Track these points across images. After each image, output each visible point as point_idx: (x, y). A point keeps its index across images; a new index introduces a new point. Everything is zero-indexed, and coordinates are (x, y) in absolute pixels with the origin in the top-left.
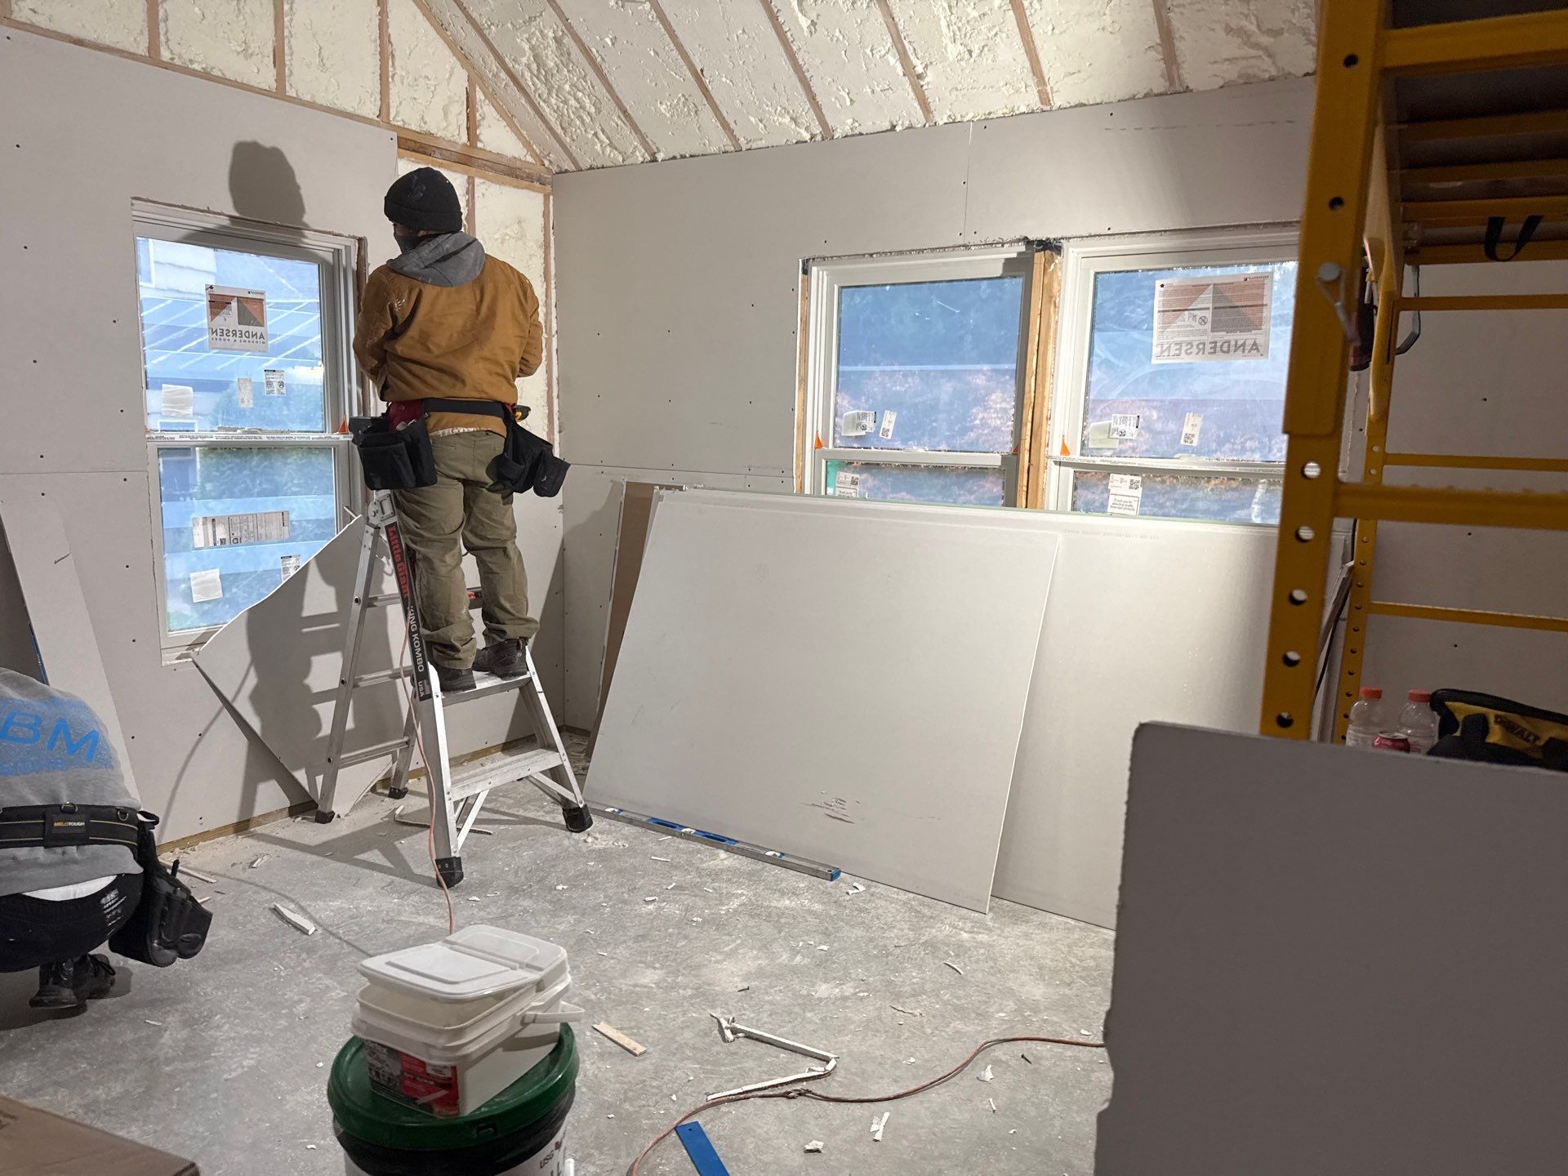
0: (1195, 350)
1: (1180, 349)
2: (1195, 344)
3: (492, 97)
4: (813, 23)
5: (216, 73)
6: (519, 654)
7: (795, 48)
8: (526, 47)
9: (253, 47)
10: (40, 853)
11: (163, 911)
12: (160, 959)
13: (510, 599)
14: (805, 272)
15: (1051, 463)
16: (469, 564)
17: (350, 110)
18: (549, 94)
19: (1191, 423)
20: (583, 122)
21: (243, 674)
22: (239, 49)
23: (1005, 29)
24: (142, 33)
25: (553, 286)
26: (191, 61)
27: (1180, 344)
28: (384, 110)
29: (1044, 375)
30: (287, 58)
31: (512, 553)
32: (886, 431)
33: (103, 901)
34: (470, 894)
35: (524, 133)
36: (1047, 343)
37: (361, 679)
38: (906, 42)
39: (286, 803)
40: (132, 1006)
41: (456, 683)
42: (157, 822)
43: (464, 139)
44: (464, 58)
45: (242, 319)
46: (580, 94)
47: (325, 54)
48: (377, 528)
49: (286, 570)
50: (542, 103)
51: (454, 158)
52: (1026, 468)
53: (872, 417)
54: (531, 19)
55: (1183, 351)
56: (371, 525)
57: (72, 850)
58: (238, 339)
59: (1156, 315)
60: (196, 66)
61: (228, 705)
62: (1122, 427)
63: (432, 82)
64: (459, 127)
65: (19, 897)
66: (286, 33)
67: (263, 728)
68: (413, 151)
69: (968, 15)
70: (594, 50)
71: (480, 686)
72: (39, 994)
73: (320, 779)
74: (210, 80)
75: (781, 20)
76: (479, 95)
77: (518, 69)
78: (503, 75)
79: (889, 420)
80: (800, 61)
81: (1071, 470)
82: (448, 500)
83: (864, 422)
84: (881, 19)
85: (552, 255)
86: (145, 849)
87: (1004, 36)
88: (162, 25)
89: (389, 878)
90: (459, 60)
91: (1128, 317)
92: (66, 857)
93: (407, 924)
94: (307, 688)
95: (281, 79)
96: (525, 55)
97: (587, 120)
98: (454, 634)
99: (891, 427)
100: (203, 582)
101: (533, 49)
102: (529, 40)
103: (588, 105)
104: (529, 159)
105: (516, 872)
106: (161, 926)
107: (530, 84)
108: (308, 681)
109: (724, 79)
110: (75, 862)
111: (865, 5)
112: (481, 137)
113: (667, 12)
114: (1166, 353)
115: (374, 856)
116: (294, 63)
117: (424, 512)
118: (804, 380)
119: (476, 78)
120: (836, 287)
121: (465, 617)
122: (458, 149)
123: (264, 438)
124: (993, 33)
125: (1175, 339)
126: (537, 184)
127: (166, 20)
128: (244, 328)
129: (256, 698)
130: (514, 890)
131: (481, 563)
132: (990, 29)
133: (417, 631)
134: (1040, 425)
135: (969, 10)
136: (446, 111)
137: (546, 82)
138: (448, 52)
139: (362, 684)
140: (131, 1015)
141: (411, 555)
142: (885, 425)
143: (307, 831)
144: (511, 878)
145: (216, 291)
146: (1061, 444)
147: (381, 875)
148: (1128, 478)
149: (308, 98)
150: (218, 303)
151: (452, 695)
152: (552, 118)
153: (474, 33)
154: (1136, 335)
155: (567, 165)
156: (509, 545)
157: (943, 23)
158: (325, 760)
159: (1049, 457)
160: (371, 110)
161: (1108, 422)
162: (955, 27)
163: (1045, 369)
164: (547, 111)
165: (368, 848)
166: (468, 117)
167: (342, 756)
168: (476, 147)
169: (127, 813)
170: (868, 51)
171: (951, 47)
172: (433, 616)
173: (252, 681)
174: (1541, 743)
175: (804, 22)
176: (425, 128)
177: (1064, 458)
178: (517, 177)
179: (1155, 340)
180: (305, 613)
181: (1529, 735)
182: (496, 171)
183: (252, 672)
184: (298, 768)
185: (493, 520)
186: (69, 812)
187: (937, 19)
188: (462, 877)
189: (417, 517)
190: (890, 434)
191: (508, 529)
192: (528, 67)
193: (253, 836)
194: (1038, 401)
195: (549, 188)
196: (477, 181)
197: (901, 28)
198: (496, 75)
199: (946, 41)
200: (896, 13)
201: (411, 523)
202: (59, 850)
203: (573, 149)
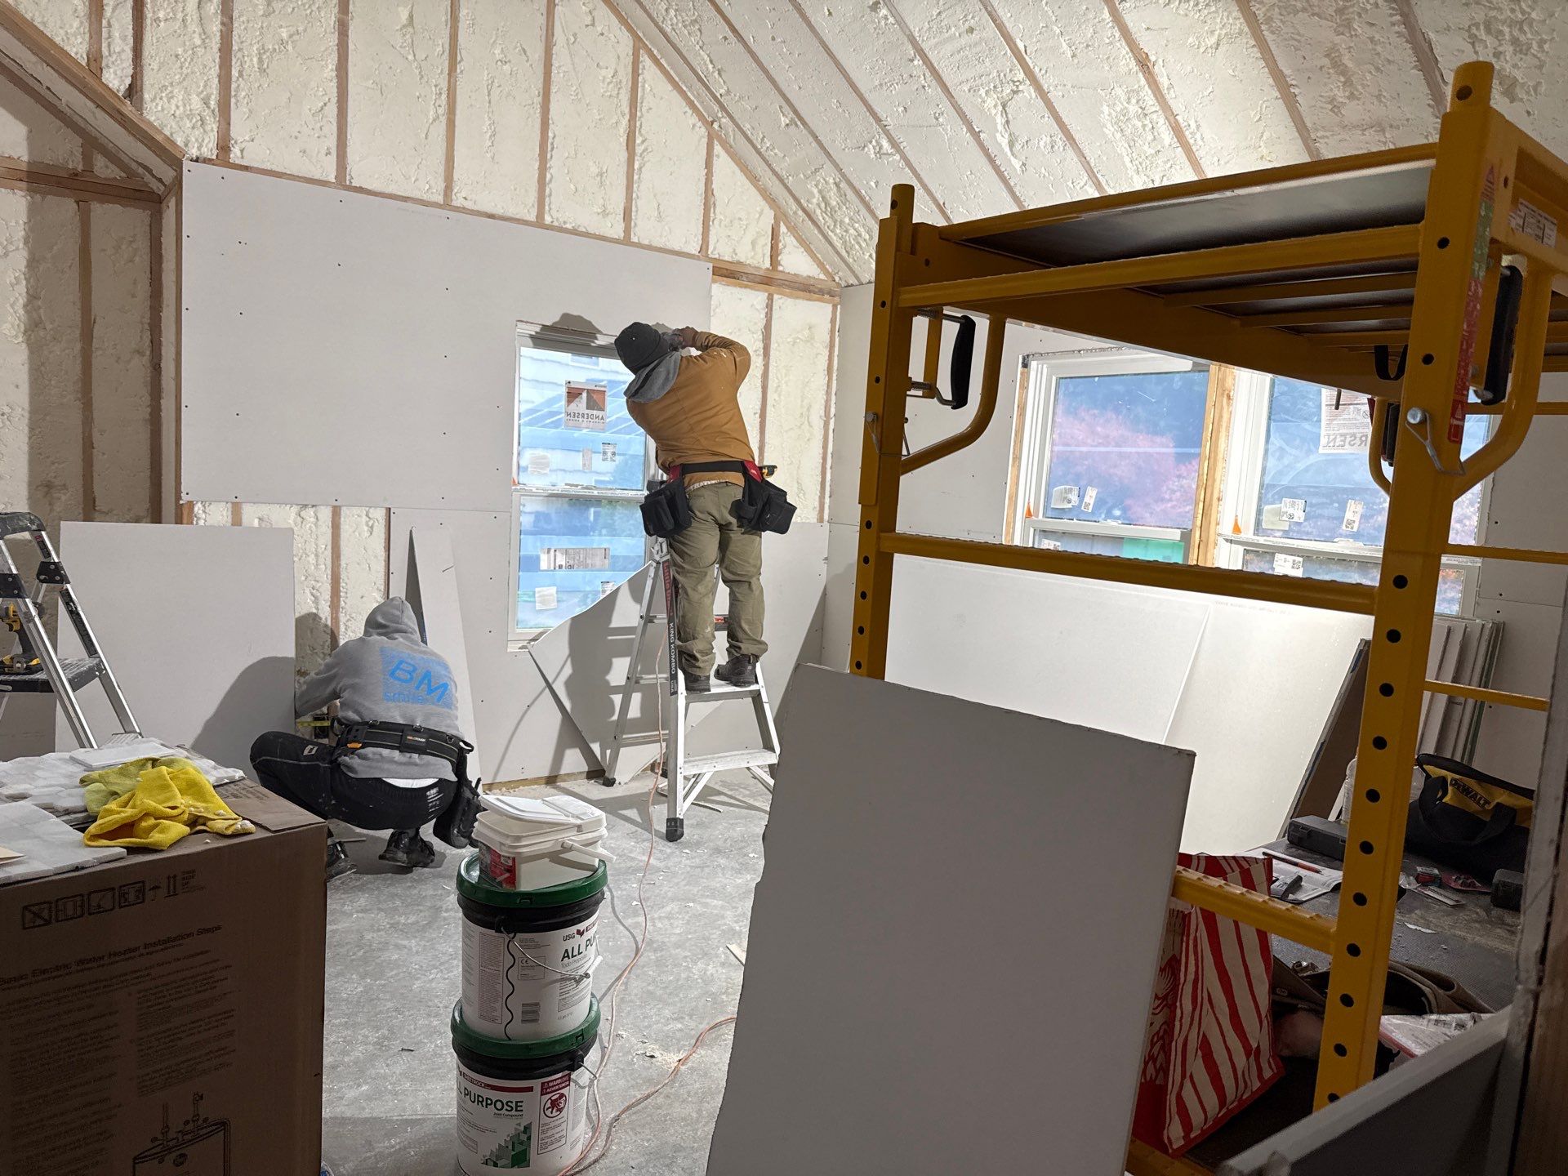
0: (1358, 441)
1: (1344, 441)
2: (1359, 435)
3: (793, 229)
4: (1024, 164)
5: (582, 229)
6: (750, 667)
7: (1012, 184)
8: (815, 191)
9: (610, 208)
10: (396, 753)
11: (464, 810)
12: (457, 843)
13: (750, 623)
14: (1025, 365)
15: (1221, 540)
16: (723, 591)
17: (677, 248)
18: (835, 225)
19: (1353, 509)
20: (860, 246)
21: (562, 663)
22: (599, 211)
23: (1178, 162)
24: (533, 206)
25: (835, 377)
26: (565, 223)
27: (1344, 435)
28: (704, 247)
29: (1215, 459)
30: (633, 214)
31: (754, 587)
32: (1087, 505)
33: (428, 793)
34: (685, 848)
35: (819, 256)
36: (1219, 432)
37: (642, 678)
38: (1099, 176)
39: (586, 769)
40: (440, 876)
41: (696, 685)
42: (472, 751)
43: (767, 264)
44: (772, 201)
45: (591, 405)
46: (857, 225)
47: (662, 209)
48: (658, 563)
49: (604, 591)
50: (830, 233)
51: (757, 280)
52: (1197, 545)
53: (1076, 492)
54: (817, 170)
55: (1347, 443)
56: (654, 560)
57: (416, 756)
58: (585, 420)
59: (1324, 408)
60: (568, 226)
61: (549, 686)
62: (1291, 511)
63: (745, 223)
64: (764, 255)
65: (379, 780)
66: (634, 195)
67: (572, 709)
68: (726, 277)
69: (1145, 152)
70: (863, 192)
71: (714, 691)
72: (385, 852)
73: (608, 752)
74: (576, 235)
75: (998, 162)
76: (783, 229)
77: (811, 207)
78: (800, 212)
79: (1091, 495)
80: (1017, 193)
81: (1241, 549)
82: (706, 541)
83: (1070, 496)
84: (1075, 159)
85: (836, 353)
86: (460, 767)
87: (1178, 167)
88: (547, 199)
89: (634, 828)
90: (767, 202)
91: (1300, 410)
92: (412, 760)
93: (633, 859)
94: (607, 682)
95: (627, 230)
96: (814, 197)
97: (864, 245)
98: (696, 647)
99: (1092, 502)
100: (544, 596)
101: (820, 192)
102: (816, 186)
103: (863, 233)
104: (822, 277)
105: (726, 840)
106: (461, 820)
107: (821, 218)
108: (608, 677)
109: (961, 210)
110: (416, 765)
111: (1062, 149)
112: (782, 262)
113: (912, 161)
114: (1331, 444)
115: (632, 813)
116: (638, 218)
117: (686, 550)
118: (1018, 458)
119: (780, 216)
120: (1054, 378)
121: (710, 635)
122: (761, 273)
123: (595, 493)
124: (1169, 165)
125: (1341, 431)
126: (827, 297)
127: (550, 195)
128: (590, 412)
129: (568, 684)
130: (718, 851)
131: (732, 594)
132: (1165, 163)
133: (674, 643)
134: (1211, 505)
135: (1146, 147)
136: (754, 243)
137: (832, 217)
138: (760, 198)
139: (642, 682)
140: (436, 881)
141: (675, 582)
142: (1087, 499)
143: (597, 791)
144: (720, 843)
145: (572, 385)
146: (1233, 523)
147: (630, 826)
148: (1291, 558)
149: (646, 242)
150: (573, 394)
151: (694, 695)
152: (838, 244)
153: (777, 182)
154: (1307, 426)
155: (852, 281)
156: (753, 581)
157: (1127, 160)
158: (612, 739)
159: (1220, 535)
160: (694, 248)
161: (1278, 506)
162: (1137, 162)
163: (1216, 454)
164: (834, 239)
165: (630, 807)
166: (772, 247)
167: (624, 736)
168: (777, 271)
169: (454, 740)
170: (1070, 183)
171: (1136, 177)
172: (685, 632)
173: (568, 671)
174: (1489, 807)
175: (1017, 164)
176: (736, 258)
177: (1234, 537)
178: (810, 292)
179: (1323, 432)
180: (614, 624)
181: (1480, 799)
182: (792, 288)
183: (569, 663)
184: (594, 741)
185: (741, 560)
186: (417, 731)
187: (1121, 157)
188: (682, 835)
189: (681, 554)
190: (1091, 507)
191: (755, 566)
192: (819, 205)
193: (558, 788)
194: (1209, 483)
195: (837, 299)
196: (776, 297)
197: (1092, 165)
198: (795, 213)
199: (1131, 172)
200: (1087, 152)
201: (678, 559)
202: (408, 755)
203: (855, 267)
